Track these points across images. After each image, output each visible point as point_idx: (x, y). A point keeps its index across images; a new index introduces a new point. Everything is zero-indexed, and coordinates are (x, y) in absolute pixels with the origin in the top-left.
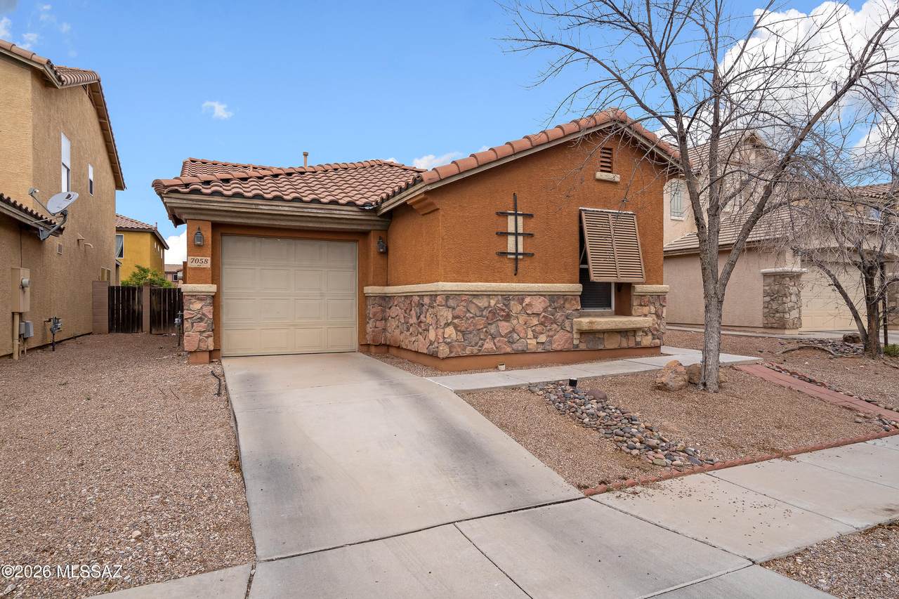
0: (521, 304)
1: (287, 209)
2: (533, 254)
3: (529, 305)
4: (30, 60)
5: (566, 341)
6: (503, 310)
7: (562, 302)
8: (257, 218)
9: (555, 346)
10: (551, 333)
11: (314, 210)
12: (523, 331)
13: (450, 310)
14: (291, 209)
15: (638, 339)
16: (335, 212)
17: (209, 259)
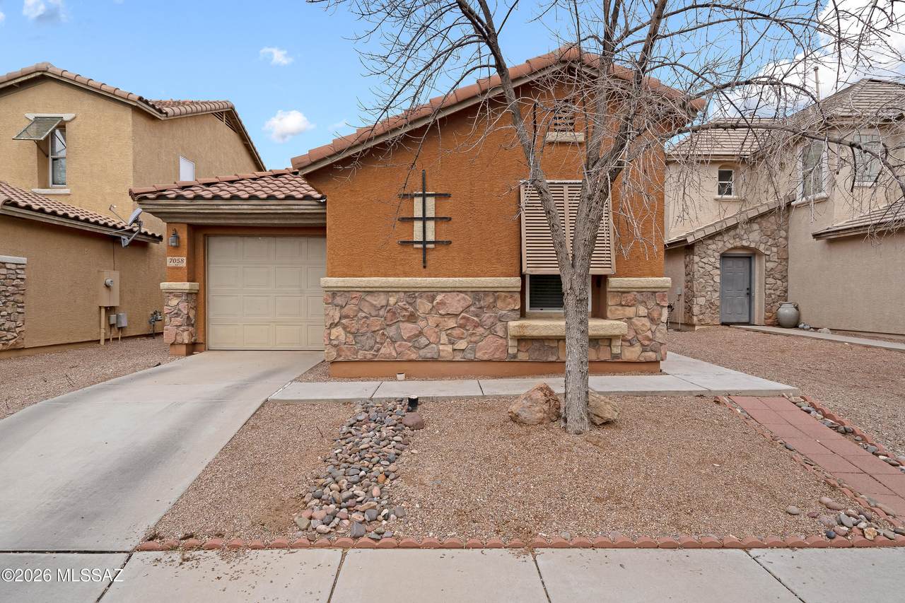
0: (432, 302)
1: (246, 207)
2: (449, 243)
3: (442, 303)
4: (127, 99)
5: (497, 349)
6: (406, 309)
7: (491, 300)
8: (224, 218)
9: (479, 355)
10: (474, 339)
11: (272, 207)
12: (434, 335)
13: (338, 308)
14: (250, 207)
15: (616, 350)
16: (294, 207)
17: (185, 258)
